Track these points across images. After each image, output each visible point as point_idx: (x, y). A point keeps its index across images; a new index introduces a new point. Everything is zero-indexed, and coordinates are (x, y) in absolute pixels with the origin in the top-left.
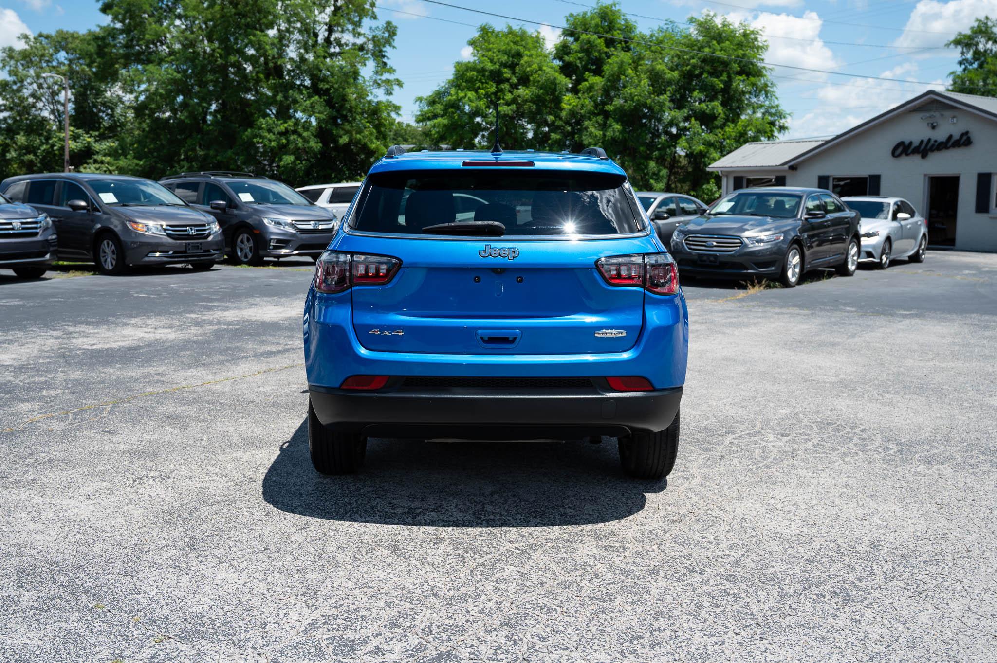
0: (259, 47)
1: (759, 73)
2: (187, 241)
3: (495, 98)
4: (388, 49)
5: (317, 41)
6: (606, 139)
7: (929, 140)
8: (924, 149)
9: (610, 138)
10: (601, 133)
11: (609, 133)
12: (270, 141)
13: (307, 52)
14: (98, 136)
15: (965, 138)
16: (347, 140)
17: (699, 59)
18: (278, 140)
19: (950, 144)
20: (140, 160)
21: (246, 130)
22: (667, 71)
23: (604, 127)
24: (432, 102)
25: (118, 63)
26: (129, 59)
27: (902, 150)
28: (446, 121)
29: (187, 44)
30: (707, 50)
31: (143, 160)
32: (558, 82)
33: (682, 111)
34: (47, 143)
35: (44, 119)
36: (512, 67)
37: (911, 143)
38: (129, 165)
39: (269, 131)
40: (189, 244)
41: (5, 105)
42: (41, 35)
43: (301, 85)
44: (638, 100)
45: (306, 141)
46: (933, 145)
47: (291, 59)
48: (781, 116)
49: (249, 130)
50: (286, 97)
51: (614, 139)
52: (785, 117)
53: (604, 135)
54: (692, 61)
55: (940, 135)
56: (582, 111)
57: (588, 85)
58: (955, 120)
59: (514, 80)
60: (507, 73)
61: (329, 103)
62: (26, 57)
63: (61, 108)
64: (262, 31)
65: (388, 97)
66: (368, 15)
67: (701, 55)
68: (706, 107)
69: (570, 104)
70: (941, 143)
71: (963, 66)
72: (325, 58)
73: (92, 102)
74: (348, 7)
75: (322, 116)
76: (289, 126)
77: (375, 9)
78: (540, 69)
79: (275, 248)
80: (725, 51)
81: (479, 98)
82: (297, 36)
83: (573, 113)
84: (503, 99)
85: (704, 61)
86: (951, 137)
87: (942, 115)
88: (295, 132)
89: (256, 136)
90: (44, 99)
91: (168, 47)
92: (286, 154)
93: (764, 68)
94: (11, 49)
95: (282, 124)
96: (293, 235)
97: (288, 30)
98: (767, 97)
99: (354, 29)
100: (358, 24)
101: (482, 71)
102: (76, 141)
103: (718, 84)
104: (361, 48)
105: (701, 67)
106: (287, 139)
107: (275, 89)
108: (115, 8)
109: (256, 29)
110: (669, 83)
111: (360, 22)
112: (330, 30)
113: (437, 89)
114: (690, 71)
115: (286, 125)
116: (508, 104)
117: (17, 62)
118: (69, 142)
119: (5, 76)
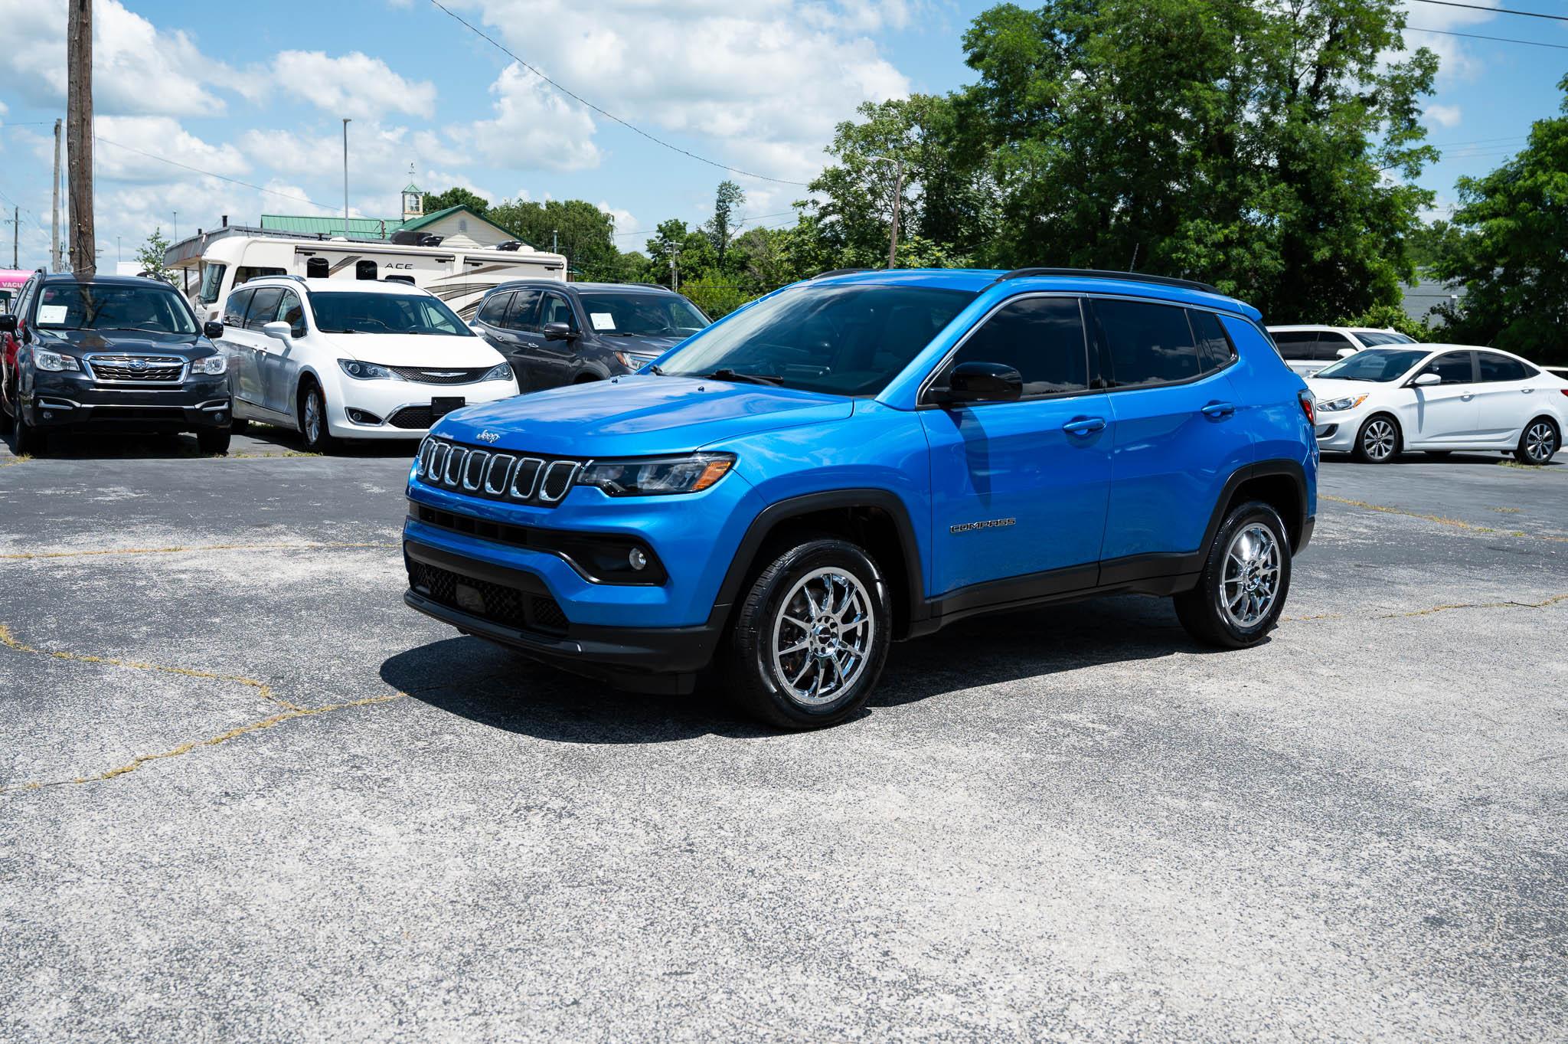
0: (1197, 107)
4: (1419, 99)
5: (1295, 92)
12: (1199, 256)
13: (1275, 113)
14: (952, 250)
16: (1327, 254)
18: (1211, 257)
21: (1162, 240)
24: (1490, 191)
25: (985, 140)
26: (999, 135)
28: (1511, 223)
29: (1085, 107)
35: (883, 224)
39: (1199, 241)
41: (834, 205)
42: (889, 103)
43: (1262, 165)
45: (1256, 256)
47: (1248, 124)
49: (1167, 241)
50: (1232, 186)
61: (1305, 196)
62: (868, 136)
63: (907, 209)
64: (1203, 81)
65: (1410, 181)
66: (1388, 43)
72: (1305, 121)
73: (949, 199)
74: (1353, 34)
75: (1290, 217)
76: (1231, 232)
77: (1404, 33)
82: (1260, 87)
88: (1243, 243)
89: (1176, 250)
90: (885, 197)
91: (1059, 113)
92: (1223, 279)
94: (849, 126)
95: (1220, 229)
97: (1246, 78)
99: (1361, 70)
100: (1370, 60)
102: (920, 257)
104: (1372, 101)
106: (1226, 254)
107: (1217, 174)
108: (987, 59)
109: (1195, 79)
111: (1372, 57)
112: (1321, 75)
113: (1501, 166)
115: (1226, 231)
117: (855, 143)
118: (912, 257)
119: (838, 163)
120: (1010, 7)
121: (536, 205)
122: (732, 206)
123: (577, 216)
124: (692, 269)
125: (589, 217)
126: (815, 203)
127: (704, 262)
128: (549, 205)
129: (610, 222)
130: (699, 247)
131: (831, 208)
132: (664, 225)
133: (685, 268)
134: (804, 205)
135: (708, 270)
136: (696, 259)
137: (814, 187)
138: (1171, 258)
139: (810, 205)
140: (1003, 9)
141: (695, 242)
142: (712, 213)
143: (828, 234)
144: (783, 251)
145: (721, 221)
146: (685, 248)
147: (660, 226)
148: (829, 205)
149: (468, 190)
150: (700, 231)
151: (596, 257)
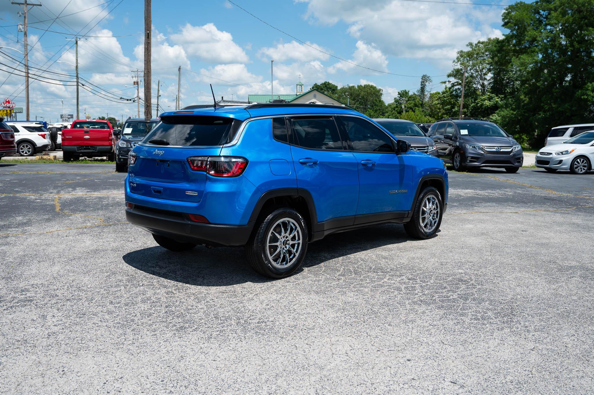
14: (503, 98)
20: (515, 111)
26: (518, 53)
31: (516, 111)
34: (474, 102)
35: (476, 89)
38: (507, 114)
41: (457, 82)
42: (479, 42)
49: (580, 91)
62: (470, 55)
79: (471, 161)
89: (584, 95)
90: (478, 78)
94: (462, 52)
96: (481, 154)
102: (490, 101)
117: (464, 58)
118: (486, 101)
119: (458, 66)
120: (521, 2)
121: (353, 87)
122: (427, 84)
123: (368, 90)
124: (411, 108)
125: (373, 91)
126: (449, 82)
127: (416, 105)
128: (358, 86)
129: (381, 92)
130: (414, 100)
131: (456, 84)
132: (400, 92)
133: (408, 108)
134: (445, 82)
135: (417, 108)
136: (412, 104)
137: (449, 76)
138: (581, 99)
139: (447, 83)
140: (518, 3)
141: (411, 98)
142: (419, 87)
143: (454, 93)
144: (437, 100)
145: (423, 89)
146: (408, 100)
147: (399, 93)
148: (455, 82)
149: (330, 82)
150: (414, 94)
151: (375, 105)
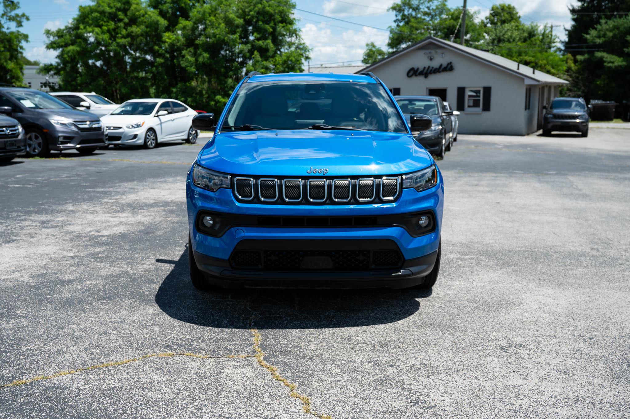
1: (291, 23)
2: (6, 140)
3: (115, 33)
6: (198, 62)
7: (429, 67)
8: (426, 73)
9: (201, 63)
10: (194, 59)
11: (201, 59)
15: (449, 66)
17: (255, 11)
19: (441, 69)
22: (236, 18)
23: (195, 55)
27: (413, 73)
30: (260, 6)
32: (160, 23)
33: (247, 46)
36: (125, 11)
37: (418, 69)
40: (7, 142)
44: (219, 38)
46: (431, 70)
48: (305, 49)
51: (204, 63)
52: (308, 51)
53: (197, 60)
54: (252, 13)
55: (435, 64)
56: (178, 44)
57: (182, 26)
58: (444, 55)
59: (126, 20)
60: (121, 15)
65: (18, 29)
67: (256, 9)
68: (262, 44)
69: (170, 39)
70: (436, 69)
71: (397, 23)
78: (146, 13)
79: (63, 143)
80: (271, 7)
81: (103, 33)
83: (172, 45)
84: (121, 34)
85: (258, 13)
86: (441, 65)
87: (436, 52)
93: (294, 19)
96: (76, 133)
98: (297, 37)
101: (103, 13)
103: (269, 29)
105: (257, 17)
110: (237, 27)
114: (250, 19)
116: (124, 37)
